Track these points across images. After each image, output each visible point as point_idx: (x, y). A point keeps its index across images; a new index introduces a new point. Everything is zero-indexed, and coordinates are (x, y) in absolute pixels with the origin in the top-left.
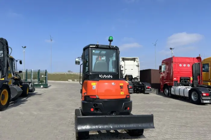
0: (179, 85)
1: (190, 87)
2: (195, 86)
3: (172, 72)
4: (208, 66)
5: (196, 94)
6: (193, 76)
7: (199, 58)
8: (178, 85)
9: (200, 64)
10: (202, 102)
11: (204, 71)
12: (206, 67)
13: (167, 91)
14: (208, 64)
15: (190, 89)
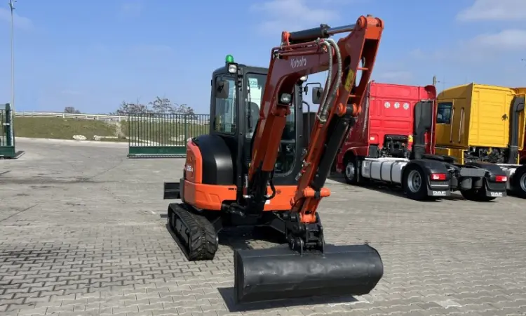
0: (382, 154)
1: (406, 159)
2: (418, 156)
3: (367, 122)
4: (451, 109)
5: (417, 176)
6: (414, 133)
7: (430, 89)
8: (379, 155)
9: (431, 102)
10: (429, 194)
11: (439, 121)
12: (447, 111)
13: (353, 169)
14: (451, 104)
15: (404, 164)
